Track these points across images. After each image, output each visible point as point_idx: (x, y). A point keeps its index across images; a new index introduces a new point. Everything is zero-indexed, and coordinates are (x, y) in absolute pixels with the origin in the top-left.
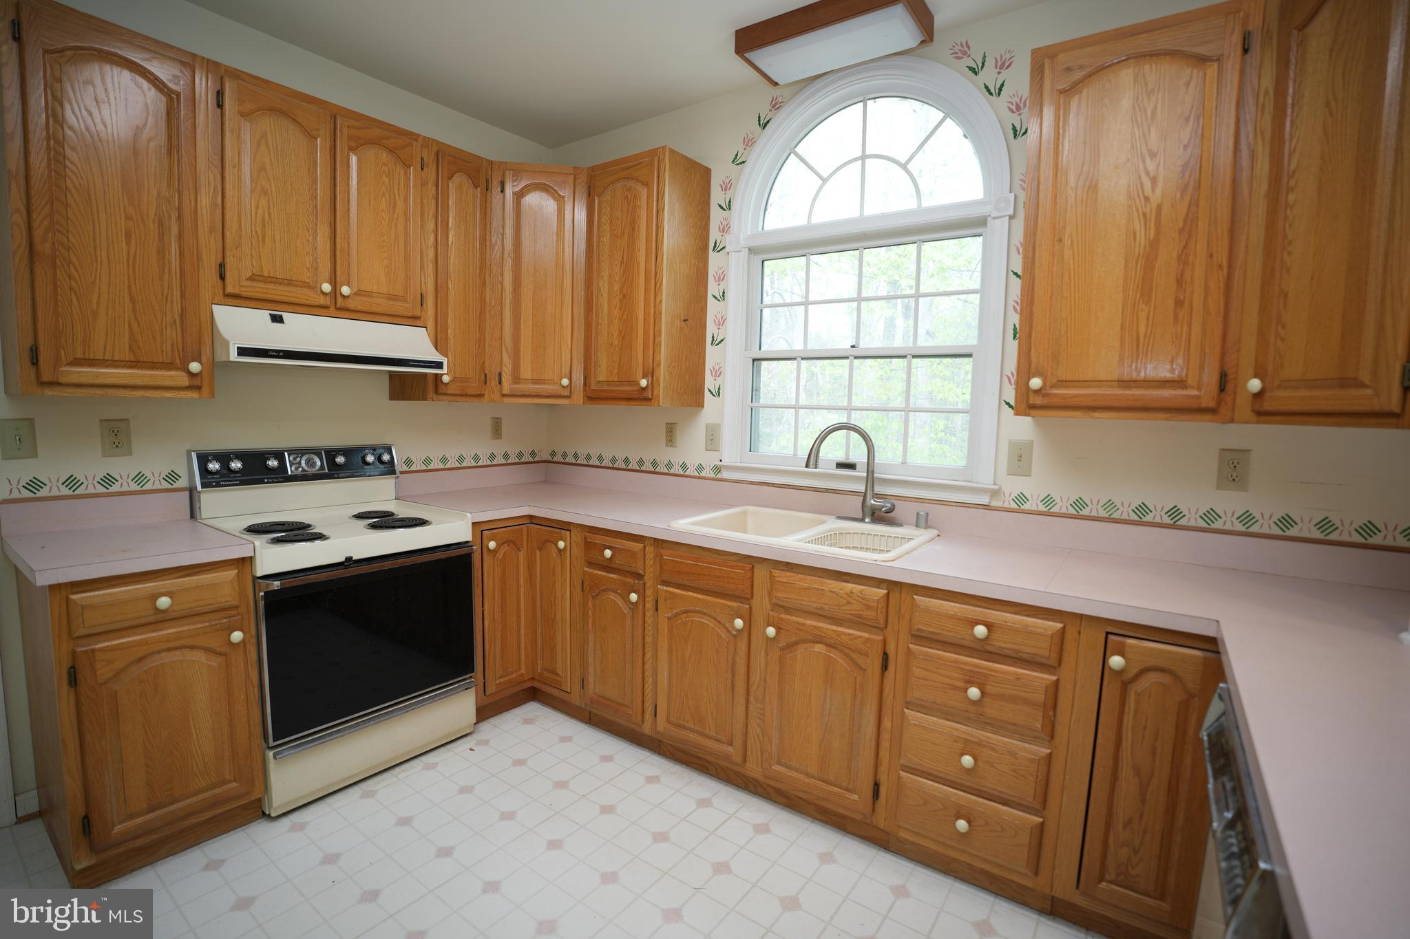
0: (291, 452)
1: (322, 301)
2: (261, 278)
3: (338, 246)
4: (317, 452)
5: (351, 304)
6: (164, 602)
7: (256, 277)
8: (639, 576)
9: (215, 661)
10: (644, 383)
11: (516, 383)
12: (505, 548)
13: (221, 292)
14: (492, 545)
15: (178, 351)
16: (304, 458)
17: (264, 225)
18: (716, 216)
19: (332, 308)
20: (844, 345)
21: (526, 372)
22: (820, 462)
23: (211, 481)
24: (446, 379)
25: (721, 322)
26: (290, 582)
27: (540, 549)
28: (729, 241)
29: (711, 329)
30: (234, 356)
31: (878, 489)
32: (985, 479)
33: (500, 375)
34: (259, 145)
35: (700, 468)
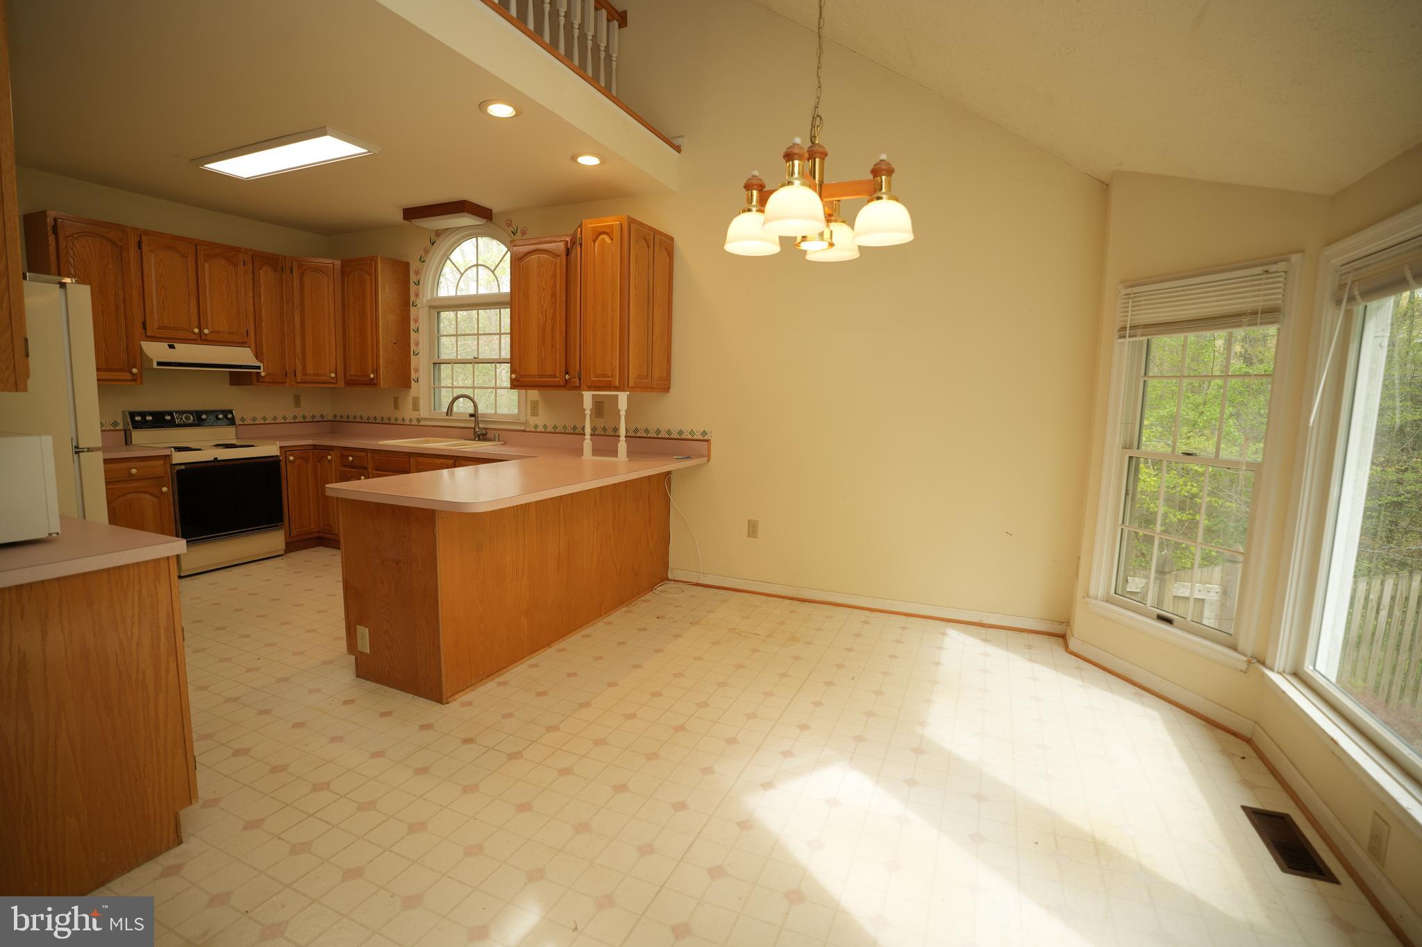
0: (177, 412)
1: (194, 337)
2: (163, 328)
3: (201, 309)
4: (191, 412)
5: (209, 338)
6: (134, 471)
7: (161, 327)
8: (366, 468)
9: (156, 500)
10: (372, 376)
11: (304, 376)
12: (299, 461)
13: (144, 335)
14: (291, 458)
15: (126, 363)
16: (185, 415)
18: (413, 288)
19: (199, 341)
20: (470, 357)
21: (310, 370)
22: (453, 413)
23: (137, 425)
24: (263, 374)
25: (417, 344)
26: (188, 466)
27: (319, 462)
28: (418, 302)
29: (413, 347)
30: (155, 366)
31: (481, 426)
32: (523, 419)
33: (295, 372)
34: (159, 264)
35: (411, 420)
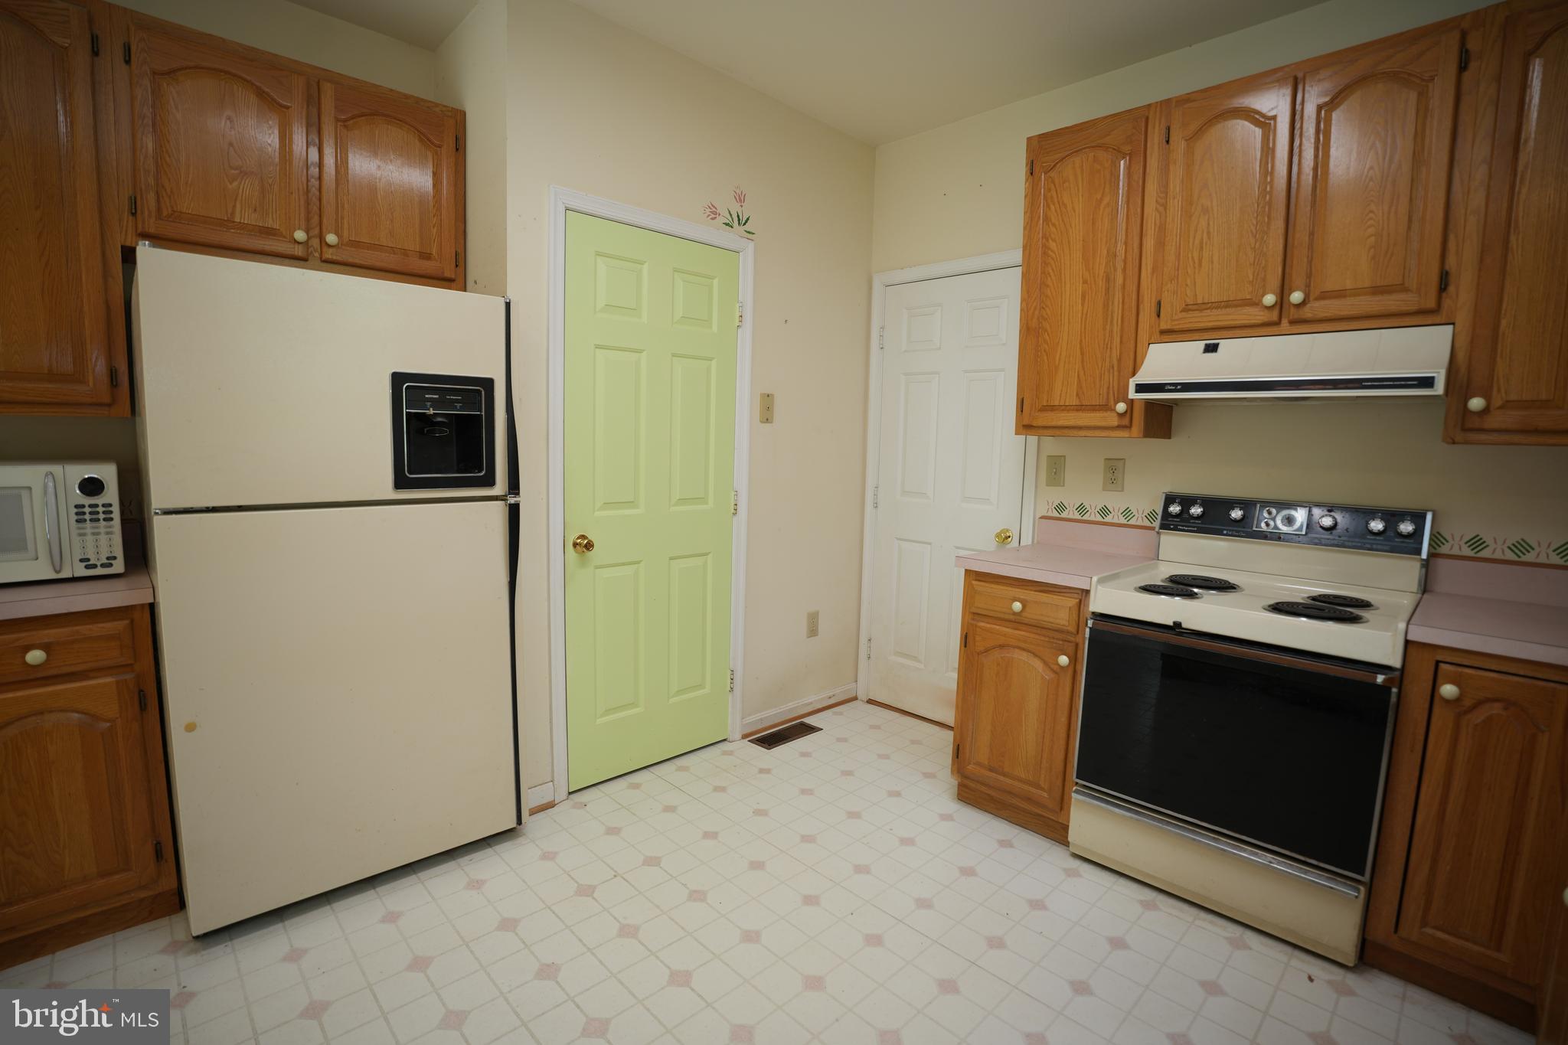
0: (1266, 504)
1: (1267, 318)
2: (1195, 307)
6: (1017, 606)
7: (1190, 307)
13: (1156, 329)
15: (1113, 391)
16: (1282, 514)
17: (1202, 248)
19: (1284, 323)
23: (1169, 522)
24: (1475, 405)
